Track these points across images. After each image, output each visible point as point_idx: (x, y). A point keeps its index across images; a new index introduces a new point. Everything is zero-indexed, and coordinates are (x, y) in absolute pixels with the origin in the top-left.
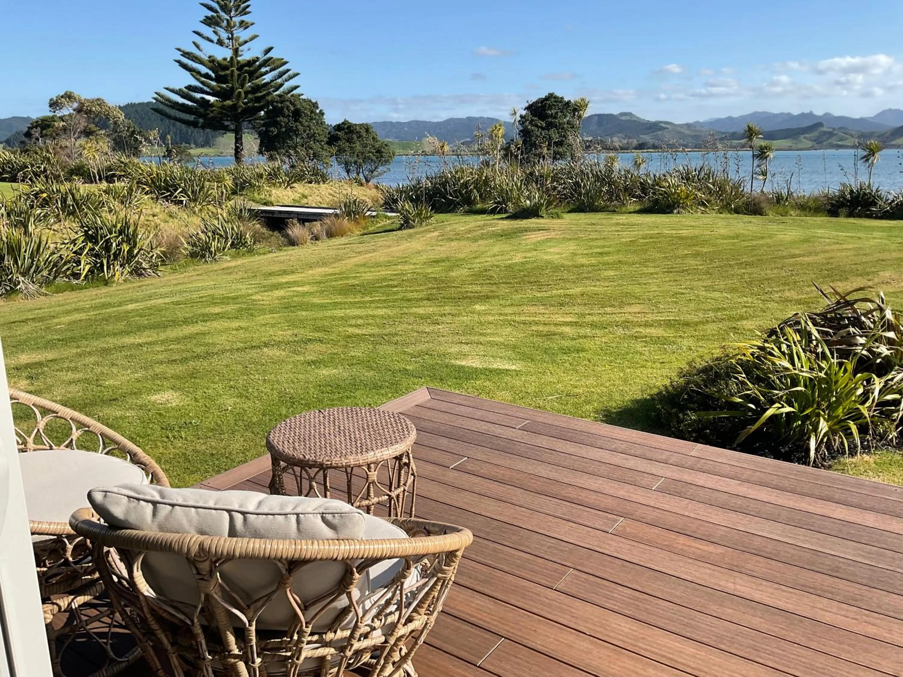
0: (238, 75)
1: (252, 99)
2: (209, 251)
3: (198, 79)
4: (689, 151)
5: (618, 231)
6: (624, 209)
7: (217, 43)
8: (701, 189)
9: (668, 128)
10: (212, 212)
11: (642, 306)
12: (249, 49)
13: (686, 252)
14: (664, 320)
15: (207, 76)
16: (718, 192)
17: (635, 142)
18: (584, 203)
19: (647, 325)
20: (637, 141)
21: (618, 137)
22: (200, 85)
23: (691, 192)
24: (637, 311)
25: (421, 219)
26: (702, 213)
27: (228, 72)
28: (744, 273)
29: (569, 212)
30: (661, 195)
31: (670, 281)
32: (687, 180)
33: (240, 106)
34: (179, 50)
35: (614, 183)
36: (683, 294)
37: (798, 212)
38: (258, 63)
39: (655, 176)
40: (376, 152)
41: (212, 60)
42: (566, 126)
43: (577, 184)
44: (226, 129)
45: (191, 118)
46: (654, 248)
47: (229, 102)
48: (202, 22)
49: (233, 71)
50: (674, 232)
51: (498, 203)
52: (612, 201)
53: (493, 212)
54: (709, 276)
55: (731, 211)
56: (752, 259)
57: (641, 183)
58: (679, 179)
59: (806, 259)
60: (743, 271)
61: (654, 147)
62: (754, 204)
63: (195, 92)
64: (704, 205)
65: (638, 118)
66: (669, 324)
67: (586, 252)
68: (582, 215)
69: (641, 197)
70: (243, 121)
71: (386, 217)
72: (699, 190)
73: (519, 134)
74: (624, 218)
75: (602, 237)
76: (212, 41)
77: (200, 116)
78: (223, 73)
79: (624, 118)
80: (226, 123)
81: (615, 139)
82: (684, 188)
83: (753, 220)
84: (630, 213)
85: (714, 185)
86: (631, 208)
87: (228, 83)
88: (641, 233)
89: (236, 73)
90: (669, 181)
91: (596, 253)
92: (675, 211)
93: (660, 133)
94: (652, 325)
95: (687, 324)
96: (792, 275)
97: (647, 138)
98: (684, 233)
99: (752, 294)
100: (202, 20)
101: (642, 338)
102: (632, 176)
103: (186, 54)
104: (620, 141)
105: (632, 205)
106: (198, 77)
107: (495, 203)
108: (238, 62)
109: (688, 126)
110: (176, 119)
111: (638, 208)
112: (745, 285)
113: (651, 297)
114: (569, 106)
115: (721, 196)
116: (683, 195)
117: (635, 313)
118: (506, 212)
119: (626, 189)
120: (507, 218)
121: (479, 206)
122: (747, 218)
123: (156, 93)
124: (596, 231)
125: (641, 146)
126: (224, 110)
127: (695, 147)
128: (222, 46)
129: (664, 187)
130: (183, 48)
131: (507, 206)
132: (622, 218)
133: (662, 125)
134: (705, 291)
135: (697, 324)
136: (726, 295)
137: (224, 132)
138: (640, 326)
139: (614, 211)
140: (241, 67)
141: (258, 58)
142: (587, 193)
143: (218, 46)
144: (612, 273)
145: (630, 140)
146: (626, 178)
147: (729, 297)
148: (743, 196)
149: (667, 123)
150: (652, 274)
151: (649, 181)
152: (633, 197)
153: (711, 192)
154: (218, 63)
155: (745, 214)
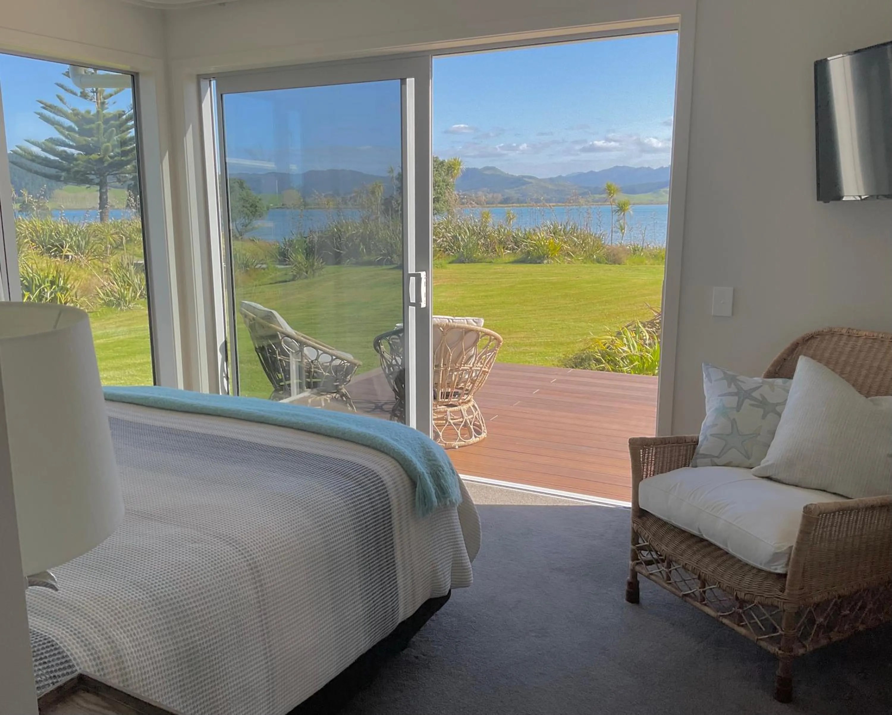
0: (104, 128)
1: (118, 153)
2: (124, 300)
3: (61, 133)
4: (553, 206)
5: (497, 278)
6: (499, 260)
7: (81, 96)
8: (567, 241)
9: (531, 183)
10: (99, 267)
11: (526, 333)
12: (114, 103)
13: (557, 294)
14: (544, 342)
15: (70, 129)
16: (582, 244)
17: (500, 197)
18: (463, 255)
19: (531, 345)
20: (503, 195)
21: (483, 192)
22: (64, 139)
23: (558, 244)
24: (522, 336)
25: (313, 270)
26: (569, 263)
27: (93, 126)
28: (604, 309)
29: (450, 263)
30: (532, 246)
31: (546, 315)
32: (554, 234)
33: (107, 160)
34: (41, 102)
35: (489, 236)
36: (557, 324)
37: (652, 261)
38: (124, 117)
39: (525, 230)
40: (251, 206)
41: (76, 113)
42: (441, 184)
43: (455, 237)
44: (90, 182)
45: (53, 171)
46: (530, 291)
47: (94, 156)
48: (64, 74)
49: (99, 125)
50: (546, 278)
51: (384, 255)
52: (488, 253)
53: (379, 263)
54: (576, 312)
55: (593, 261)
56: (610, 298)
57: (513, 237)
58: (547, 233)
59: (654, 297)
60: (603, 307)
61: (519, 201)
62: (614, 255)
63: (57, 145)
64: (569, 255)
65: (502, 172)
66: (547, 344)
67: (473, 295)
68: (463, 266)
69: (514, 249)
70: (108, 175)
71: (276, 269)
72: (565, 243)
73: (397, 191)
74: (501, 267)
75: (485, 283)
76: (75, 94)
77: (63, 169)
78: (88, 127)
79: (487, 172)
80: (91, 177)
81: (480, 193)
82: (552, 241)
83: (612, 268)
84: (506, 263)
85: (578, 238)
86: (507, 259)
87: (94, 136)
88: (518, 280)
89: (103, 126)
90: (539, 234)
91: (482, 296)
92: (545, 261)
93: (524, 187)
94: (535, 345)
95: (562, 344)
96: (642, 309)
97: (511, 192)
98: (554, 279)
99: (610, 323)
100: (64, 72)
101: (529, 353)
102: (504, 230)
103: (47, 107)
104: (486, 196)
105: (506, 255)
106: (62, 129)
107: (381, 255)
108: (104, 116)
109: (551, 180)
110: (37, 173)
111: (512, 259)
112: (605, 317)
113: (532, 327)
114: (444, 165)
115: (584, 247)
116: (551, 247)
117: (521, 338)
118: (391, 263)
119: (500, 242)
120: (394, 268)
121: (366, 258)
122: (607, 267)
123: (17, 146)
124: (478, 279)
125: (506, 201)
126: (90, 163)
127: (559, 202)
128: (86, 99)
129: (535, 240)
130: (44, 101)
131: (392, 258)
132: (500, 268)
133: (527, 180)
134: (574, 322)
135: (568, 344)
136: (589, 324)
137: (89, 186)
138: (526, 346)
139: (491, 262)
140: (106, 121)
141: (124, 112)
142: (465, 246)
143: (81, 98)
144: (498, 311)
145: (495, 195)
146: (499, 232)
147: (592, 325)
148: (604, 248)
149: (530, 177)
150: (531, 311)
151: (520, 235)
152: (507, 249)
153: (575, 245)
154: (82, 116)
155: (606, 263)
